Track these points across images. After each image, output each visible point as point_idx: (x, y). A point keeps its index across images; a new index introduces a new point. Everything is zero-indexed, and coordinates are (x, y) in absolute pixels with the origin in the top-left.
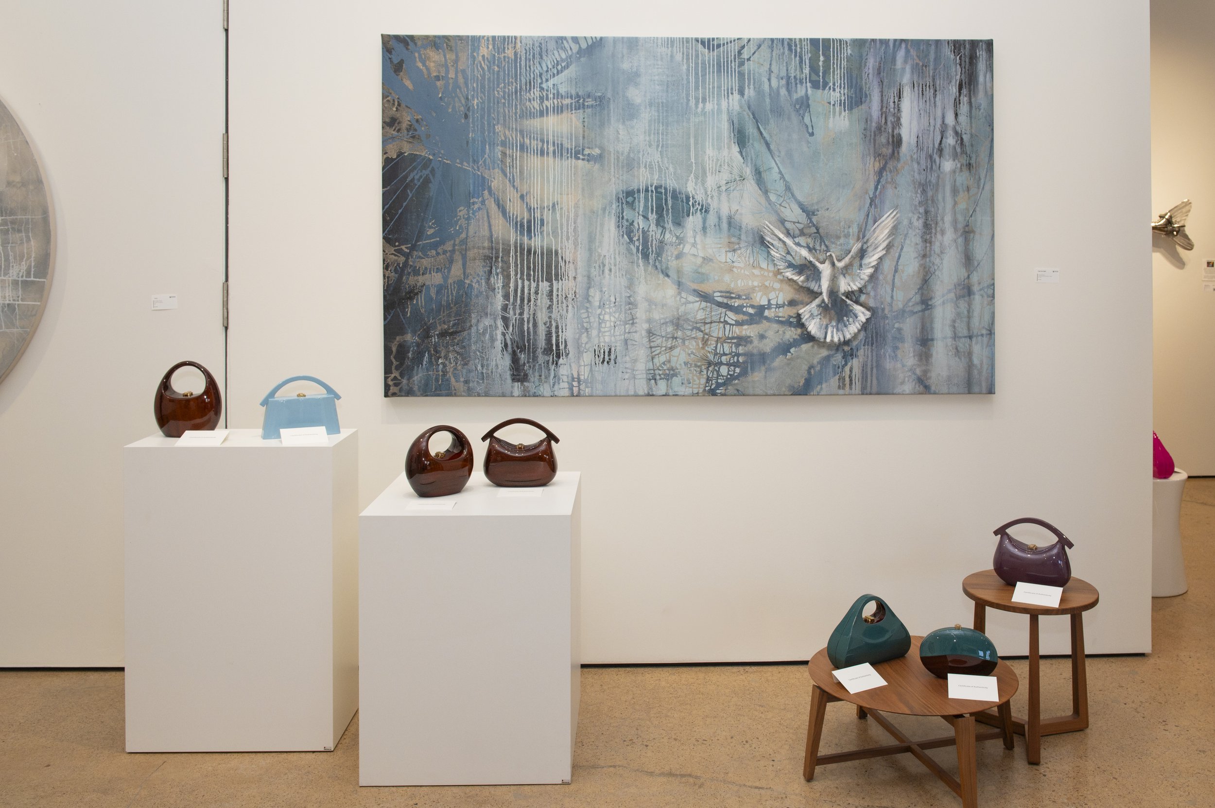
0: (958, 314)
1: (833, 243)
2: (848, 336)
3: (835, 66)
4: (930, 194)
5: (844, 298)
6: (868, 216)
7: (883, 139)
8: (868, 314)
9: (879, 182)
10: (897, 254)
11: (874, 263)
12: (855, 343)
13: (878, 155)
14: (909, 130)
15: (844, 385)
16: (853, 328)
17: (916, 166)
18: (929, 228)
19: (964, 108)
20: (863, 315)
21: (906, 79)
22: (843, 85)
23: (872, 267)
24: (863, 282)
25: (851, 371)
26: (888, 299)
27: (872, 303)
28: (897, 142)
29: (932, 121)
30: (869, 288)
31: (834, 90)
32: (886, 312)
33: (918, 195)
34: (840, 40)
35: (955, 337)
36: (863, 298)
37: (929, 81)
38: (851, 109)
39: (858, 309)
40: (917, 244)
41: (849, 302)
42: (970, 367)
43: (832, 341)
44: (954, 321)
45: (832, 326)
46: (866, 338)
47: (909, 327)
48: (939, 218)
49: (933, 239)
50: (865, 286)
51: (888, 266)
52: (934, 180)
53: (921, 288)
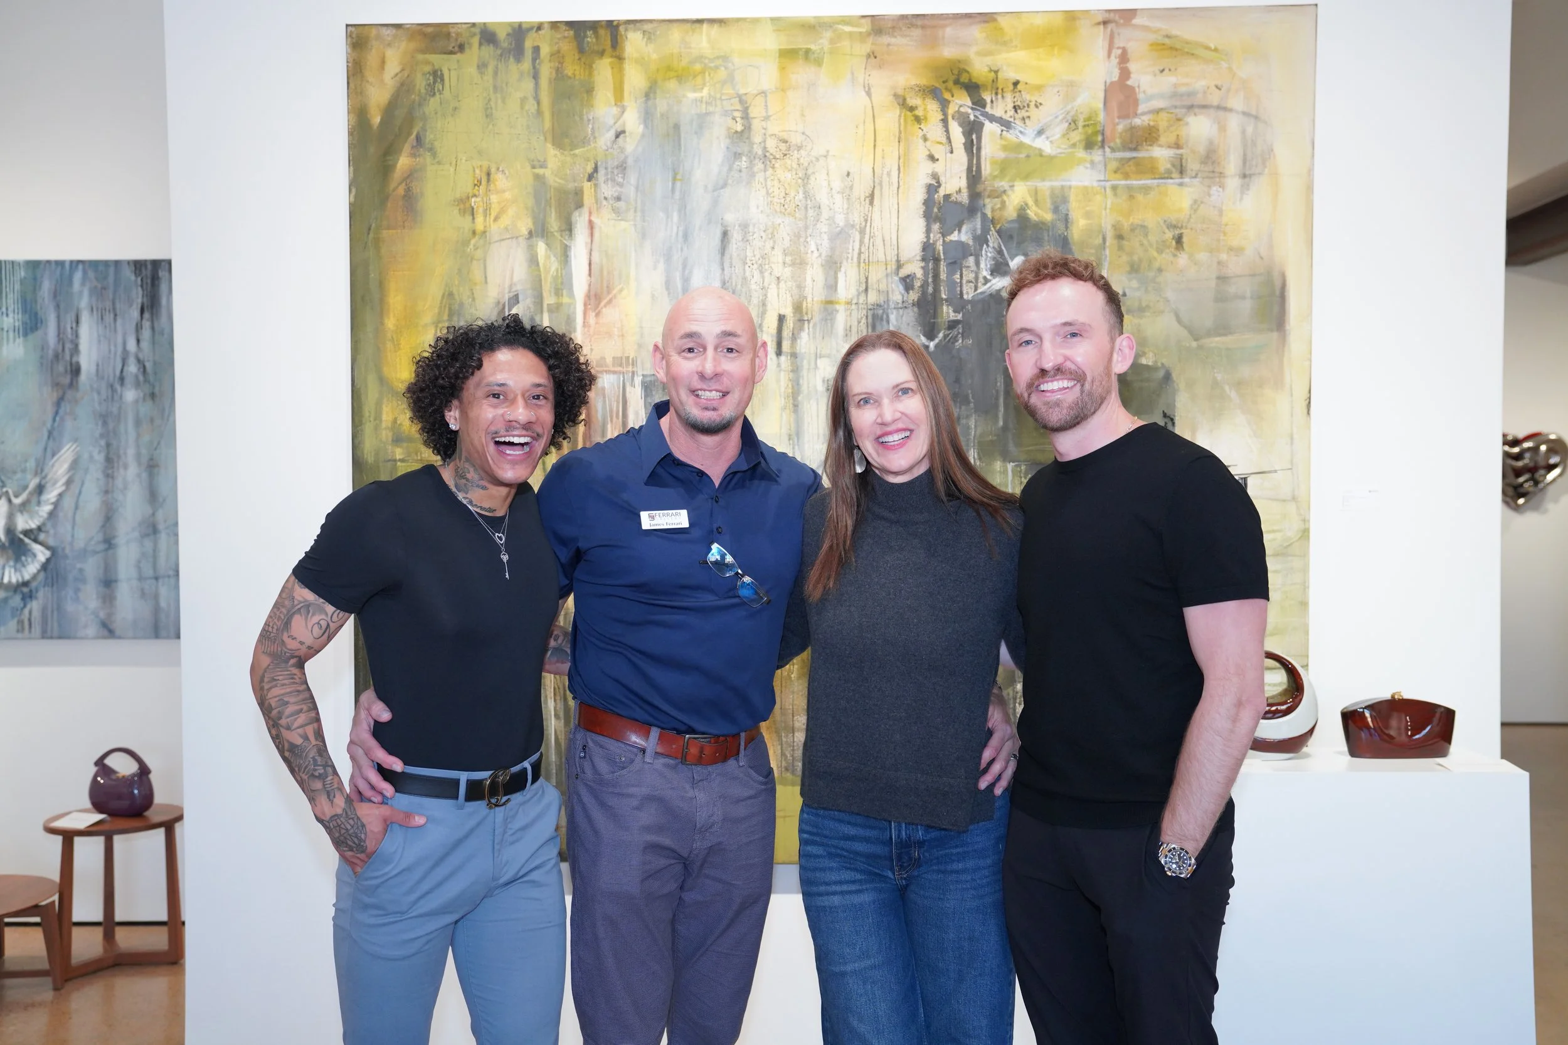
0: (143, 555)
1: (9, 478)
2: (27, 577)
3: (8, 289)
4: (111, 425)
5: (22, 536)
6: (45, 449)
7: (61, 368)
8: (48, 553)
9: (57, 413)
10: (77, 492)
11: (53, 500)
12: (34, 585)
13: (56, 385)
14: (88, 358)
15: (23, 629)
16: (31, 569)
17: (96, 396)
18: (111, 462)
19: (146, 334)
20: (42, 554)
21: (84, 303)
22: (16, 311)
23: (52, 503)
24: (41, 520)
25: (30, 613)
26: (69, 538)
27: (51, 542)
28: (76, 370)
29: (112, 348)
30: (49, 525)
31: (7, 315)
32: (67, 551)
33: (99, 427)
34: (13, 262)
35: (141, 578)
36: (42, 537)
37: (108, 304)
38: (26, 335)
39: (37, 548)
40: (98, 479)
41: (27, 540)
42: (157, 610)
43: (10, 582)
44: (139, 561)
45: (10, 567)
46: (46, 578)
47: (92, 567)
48: (122, 452)
49: (116, 474)
50: (44, 524)
51: (68, 503)
52: (115, 410)
53: (103, 526)
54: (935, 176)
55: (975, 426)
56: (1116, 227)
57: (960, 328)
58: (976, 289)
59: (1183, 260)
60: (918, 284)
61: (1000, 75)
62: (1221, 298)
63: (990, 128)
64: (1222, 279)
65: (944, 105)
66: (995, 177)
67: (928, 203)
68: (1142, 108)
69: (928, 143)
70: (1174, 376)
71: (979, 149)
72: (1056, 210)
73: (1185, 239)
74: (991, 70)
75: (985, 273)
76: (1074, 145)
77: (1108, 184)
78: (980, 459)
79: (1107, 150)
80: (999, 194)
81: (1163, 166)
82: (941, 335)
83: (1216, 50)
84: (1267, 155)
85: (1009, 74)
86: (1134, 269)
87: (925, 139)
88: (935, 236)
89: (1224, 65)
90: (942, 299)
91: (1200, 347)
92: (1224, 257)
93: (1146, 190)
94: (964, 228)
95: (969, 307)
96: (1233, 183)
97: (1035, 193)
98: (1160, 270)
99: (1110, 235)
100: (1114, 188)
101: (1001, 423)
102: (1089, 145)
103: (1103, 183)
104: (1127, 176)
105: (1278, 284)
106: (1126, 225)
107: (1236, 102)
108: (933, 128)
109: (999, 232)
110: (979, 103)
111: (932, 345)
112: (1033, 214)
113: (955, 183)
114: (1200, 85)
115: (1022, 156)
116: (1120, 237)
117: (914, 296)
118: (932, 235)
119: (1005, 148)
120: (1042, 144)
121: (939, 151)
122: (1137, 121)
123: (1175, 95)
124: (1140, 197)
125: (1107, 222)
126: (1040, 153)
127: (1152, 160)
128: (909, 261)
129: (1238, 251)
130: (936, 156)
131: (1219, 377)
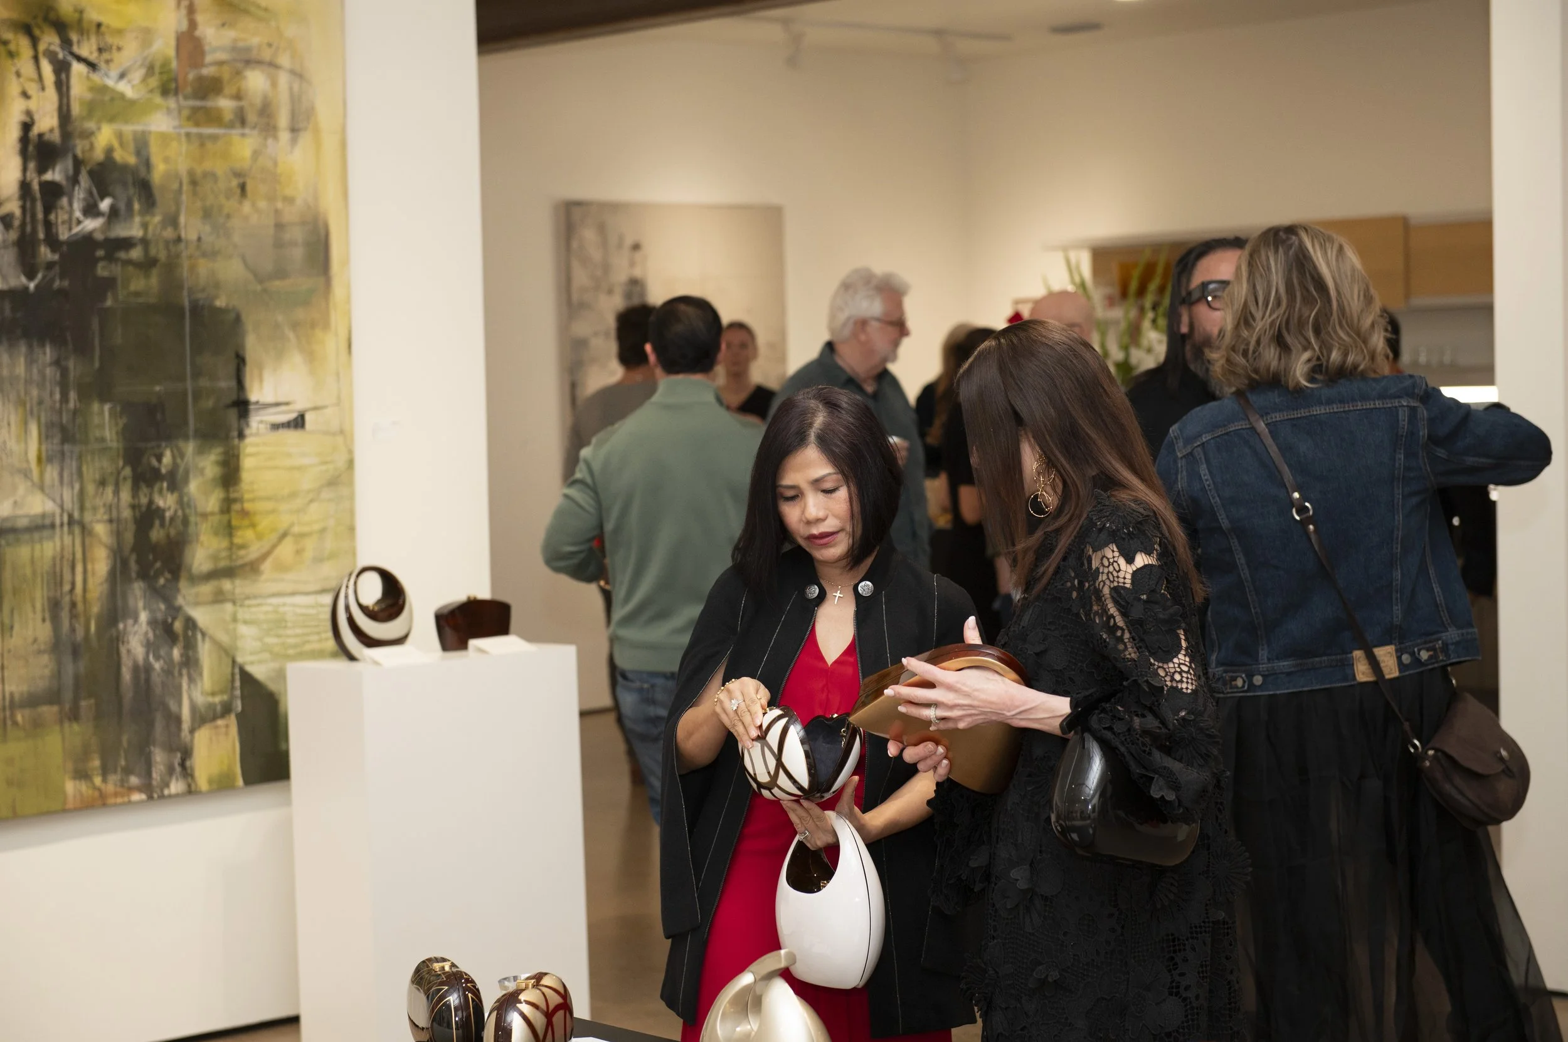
54: (29, 113)
55: (75, 368)
56: (191, 173)
57: (57, 269)
58: (70, 229)
59: (247, 207)
60: (17, 223)
61: (86, 16)
62: (279, 244)
63: (77, 68)
64: (279, 226)
65: (34, 42)
66: (83, 119)
67: (24, 140)
68: (209, 59)
69: (21, 80)
70: (244, 317)
71: (68, 88)
72: (138, 153)
73: (249, 188)
74: (76, 10)
75: (78, 214)
76: (151, 91)
77: (183, 131)
78: (80, 401)
79: (181, 98)
80: (88, 135)
81: (228, 116)
82: (40, 276)
83: (266, 10)
84: (310, 113)
85: (93, 15)
86: (207, 214)
87: (18, 74)
88: (32, 175)
89: (273, 24)
90: (39, 240)
91: (265, 291)
92: (279, 205)
93: (214, 138)
94: (58, 168)
95: (65, 248)
96: (284, 136)
97: (120, 136)
98: (228, 216)
99: (185, 181)
100: (188, 135)
101: (97, 365)
102: (165, 91)
103: (178, 130)
104: (197, 124)
105: (322, 232)
106: (199, 171)
107: (284, 60)
108: (25, 64)
109: (91, 173)
110: (66, 43)
111: (32, 286)
112: (119, 156)
113: (47, 122)
114: (255, 41)
115: (107, 98)
116: (194, 183)
117: (13, 235)
118: (28, 174)
119: (92, 89)
120: (126, 88)
121: (32, 89)
122: (205, 71)
123: (234, 49)
124: (209, 145)
125: (182, 167)
126: (122, 96)
127: (219, 111)
128: (8, 199)
129: (289, 200)
130: (30, 92)
131: (280, 318)
